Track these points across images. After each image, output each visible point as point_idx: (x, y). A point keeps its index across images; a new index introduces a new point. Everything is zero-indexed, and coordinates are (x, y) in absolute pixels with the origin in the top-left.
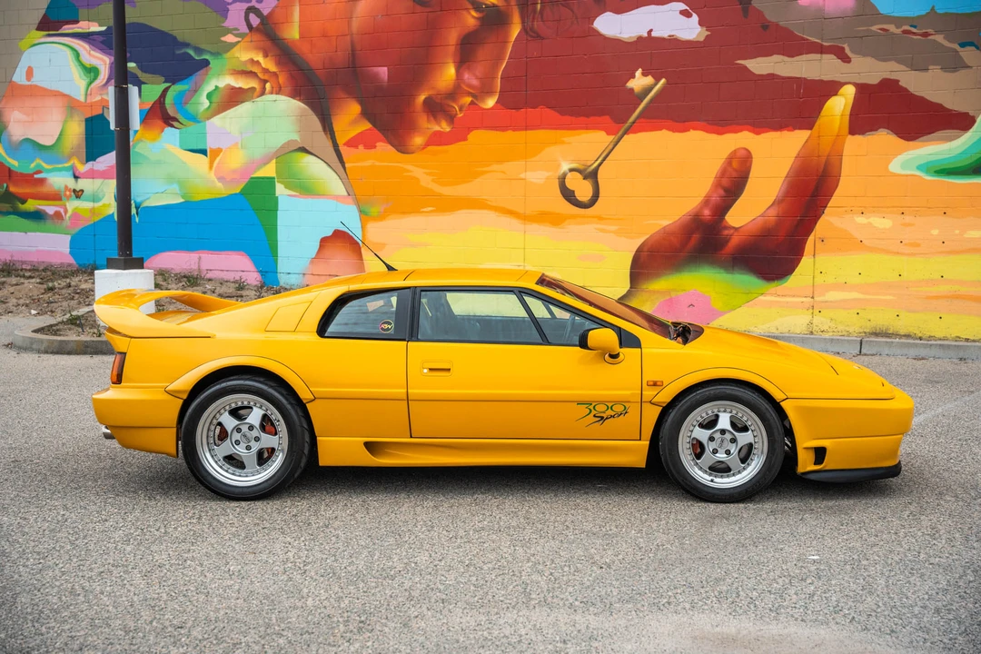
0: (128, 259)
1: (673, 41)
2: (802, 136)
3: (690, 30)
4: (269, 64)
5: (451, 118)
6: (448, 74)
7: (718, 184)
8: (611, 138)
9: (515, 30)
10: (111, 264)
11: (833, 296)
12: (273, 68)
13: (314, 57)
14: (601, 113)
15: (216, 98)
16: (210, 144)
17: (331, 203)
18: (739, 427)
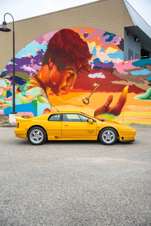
0: (14, 112)
1: (100, 79)
2: (120, 93)
3: (103, 77)
4: (36, 82)
5: (65, 90)
6: (65, 83)
7: (108, 101)
8: (91, 93)
9: (76, 77)
10: (12, 113)
11: (126, 118)
12: (37, 83)
13: (43, 81)
14: (89, 89)
15: (27, 88)
16: (26, 95)
17: (46, 104)
18: (111, 134)
